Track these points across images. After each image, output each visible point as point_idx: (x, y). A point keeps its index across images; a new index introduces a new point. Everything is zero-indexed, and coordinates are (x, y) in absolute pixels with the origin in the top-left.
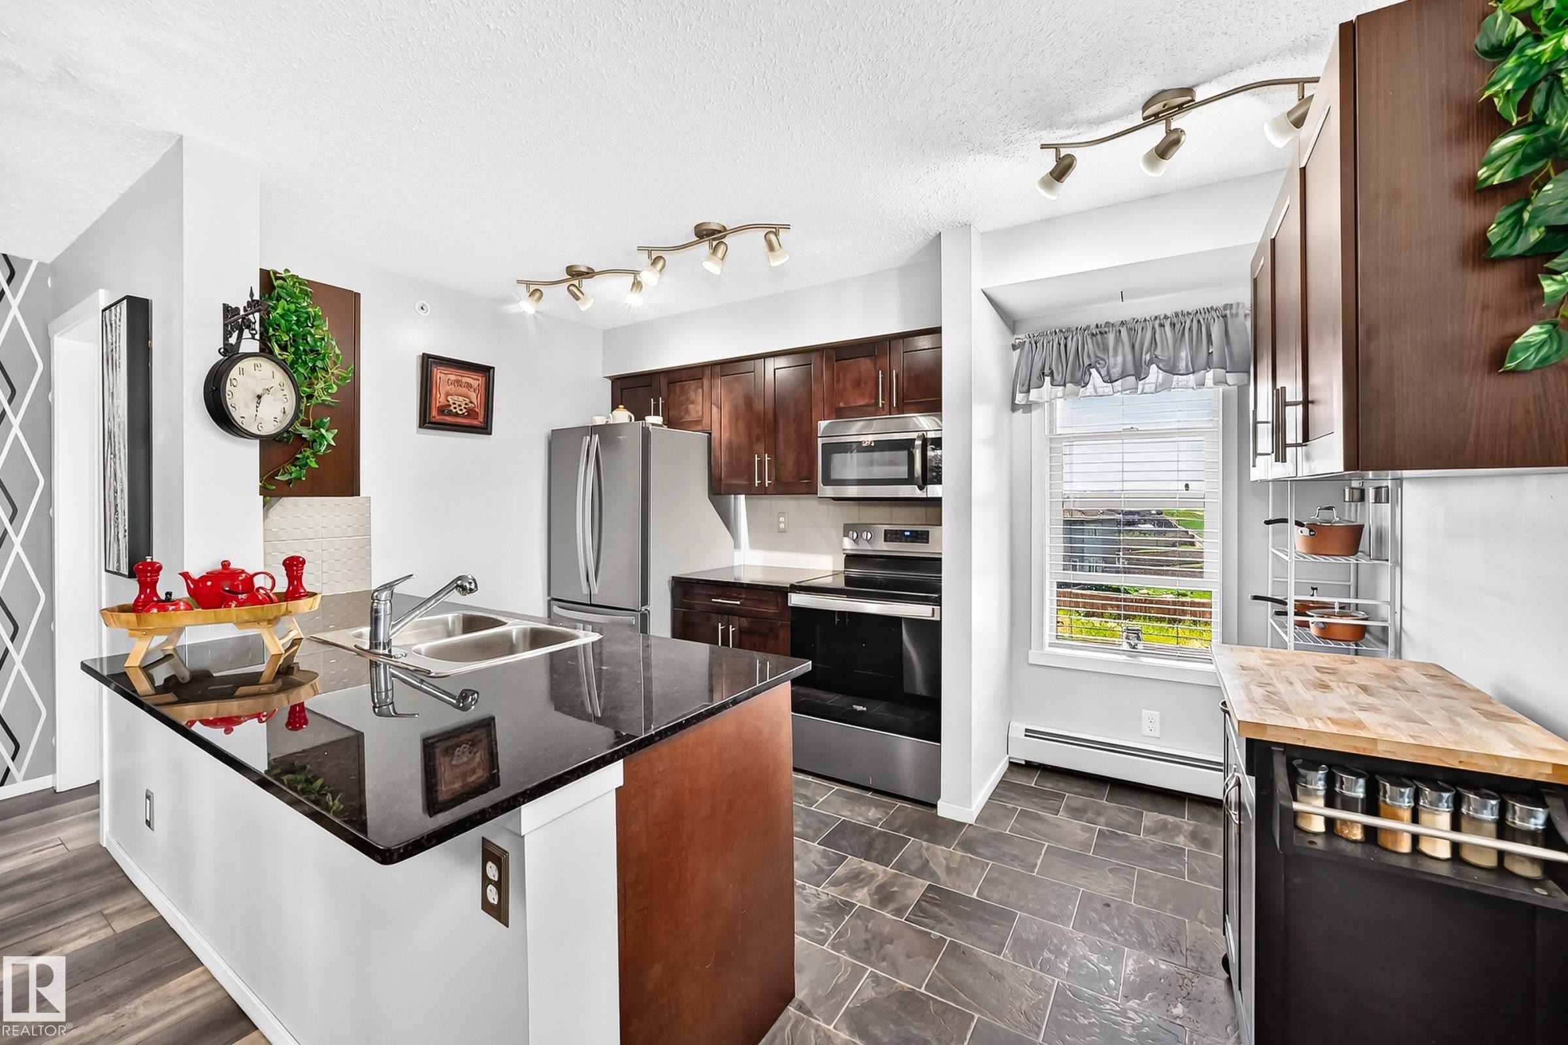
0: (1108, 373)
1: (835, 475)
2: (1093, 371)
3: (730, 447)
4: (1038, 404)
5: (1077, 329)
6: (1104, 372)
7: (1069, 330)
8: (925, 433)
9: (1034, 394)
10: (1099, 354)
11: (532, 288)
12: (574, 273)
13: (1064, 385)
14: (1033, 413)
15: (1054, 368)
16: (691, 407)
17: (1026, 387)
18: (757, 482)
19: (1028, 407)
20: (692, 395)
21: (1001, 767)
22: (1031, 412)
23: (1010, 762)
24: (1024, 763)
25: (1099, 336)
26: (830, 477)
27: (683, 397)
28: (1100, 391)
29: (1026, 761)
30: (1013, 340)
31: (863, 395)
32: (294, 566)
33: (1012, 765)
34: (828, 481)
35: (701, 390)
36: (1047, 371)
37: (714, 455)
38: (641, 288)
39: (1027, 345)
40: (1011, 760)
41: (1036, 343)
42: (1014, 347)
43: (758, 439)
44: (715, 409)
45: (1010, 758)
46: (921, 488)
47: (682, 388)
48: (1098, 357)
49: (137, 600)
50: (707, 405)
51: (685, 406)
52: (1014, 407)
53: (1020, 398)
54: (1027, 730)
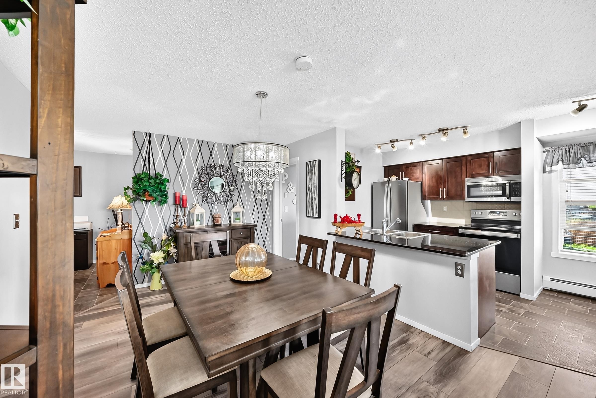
0: (590, 159)
1: (472, 195)
2: (583, 159)
3: (429, 186)
4: (556, 171)
5: (575, 145)
6: (587, 159)
7: (571, 145)
8: (510, 181)
9: (554, 168)
10: (585, 153)
11: (379, 146)
12: (392, 141)
13: (569, 164)
14: (553, 173)
15: (563, 158)
16: (414, 174)
17: (550, 165)
18: (440, 196)
19: (551, 172)
20: (415, 171)
21: (540, 290)
22: (552, 173)
23: (543, 289)
24: (549, 289)
25: (585, 147)
26: (470, 195)
27: (411, 172)
28: (585, 165)
29: (550, 288)
30: (544, 149)
31: (483, 170)
32: (359, 216)
33: (544, 289)
34: (469, 196)
35: (418, 170)
36: (560, 159)
37: (424, 189)
38: (412, 144)
39: (551, 151)
40: (544, 288)
41: (555, 150)
42: (544, 152)
43: (441, 184)
44: (424, 175)
45: (543, 287)
46: (508, 198)
47: (411, 169)
48: (585, 154)
49: (334, 221)
50: (421, 174)
51: (412, 174)
52: (544, 171)
53: (548, 169)
54: (550, 278)
